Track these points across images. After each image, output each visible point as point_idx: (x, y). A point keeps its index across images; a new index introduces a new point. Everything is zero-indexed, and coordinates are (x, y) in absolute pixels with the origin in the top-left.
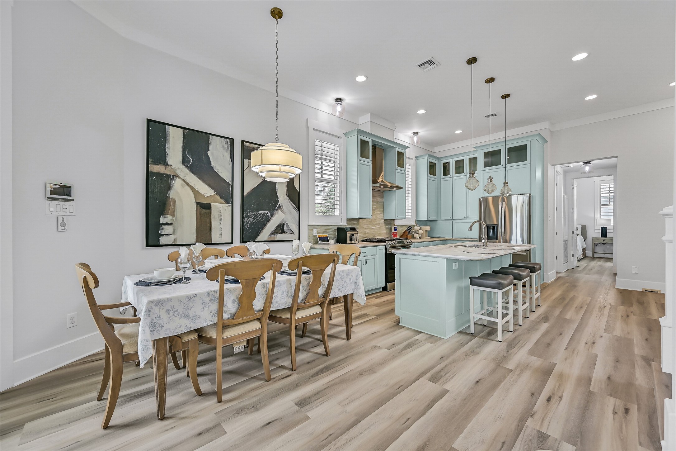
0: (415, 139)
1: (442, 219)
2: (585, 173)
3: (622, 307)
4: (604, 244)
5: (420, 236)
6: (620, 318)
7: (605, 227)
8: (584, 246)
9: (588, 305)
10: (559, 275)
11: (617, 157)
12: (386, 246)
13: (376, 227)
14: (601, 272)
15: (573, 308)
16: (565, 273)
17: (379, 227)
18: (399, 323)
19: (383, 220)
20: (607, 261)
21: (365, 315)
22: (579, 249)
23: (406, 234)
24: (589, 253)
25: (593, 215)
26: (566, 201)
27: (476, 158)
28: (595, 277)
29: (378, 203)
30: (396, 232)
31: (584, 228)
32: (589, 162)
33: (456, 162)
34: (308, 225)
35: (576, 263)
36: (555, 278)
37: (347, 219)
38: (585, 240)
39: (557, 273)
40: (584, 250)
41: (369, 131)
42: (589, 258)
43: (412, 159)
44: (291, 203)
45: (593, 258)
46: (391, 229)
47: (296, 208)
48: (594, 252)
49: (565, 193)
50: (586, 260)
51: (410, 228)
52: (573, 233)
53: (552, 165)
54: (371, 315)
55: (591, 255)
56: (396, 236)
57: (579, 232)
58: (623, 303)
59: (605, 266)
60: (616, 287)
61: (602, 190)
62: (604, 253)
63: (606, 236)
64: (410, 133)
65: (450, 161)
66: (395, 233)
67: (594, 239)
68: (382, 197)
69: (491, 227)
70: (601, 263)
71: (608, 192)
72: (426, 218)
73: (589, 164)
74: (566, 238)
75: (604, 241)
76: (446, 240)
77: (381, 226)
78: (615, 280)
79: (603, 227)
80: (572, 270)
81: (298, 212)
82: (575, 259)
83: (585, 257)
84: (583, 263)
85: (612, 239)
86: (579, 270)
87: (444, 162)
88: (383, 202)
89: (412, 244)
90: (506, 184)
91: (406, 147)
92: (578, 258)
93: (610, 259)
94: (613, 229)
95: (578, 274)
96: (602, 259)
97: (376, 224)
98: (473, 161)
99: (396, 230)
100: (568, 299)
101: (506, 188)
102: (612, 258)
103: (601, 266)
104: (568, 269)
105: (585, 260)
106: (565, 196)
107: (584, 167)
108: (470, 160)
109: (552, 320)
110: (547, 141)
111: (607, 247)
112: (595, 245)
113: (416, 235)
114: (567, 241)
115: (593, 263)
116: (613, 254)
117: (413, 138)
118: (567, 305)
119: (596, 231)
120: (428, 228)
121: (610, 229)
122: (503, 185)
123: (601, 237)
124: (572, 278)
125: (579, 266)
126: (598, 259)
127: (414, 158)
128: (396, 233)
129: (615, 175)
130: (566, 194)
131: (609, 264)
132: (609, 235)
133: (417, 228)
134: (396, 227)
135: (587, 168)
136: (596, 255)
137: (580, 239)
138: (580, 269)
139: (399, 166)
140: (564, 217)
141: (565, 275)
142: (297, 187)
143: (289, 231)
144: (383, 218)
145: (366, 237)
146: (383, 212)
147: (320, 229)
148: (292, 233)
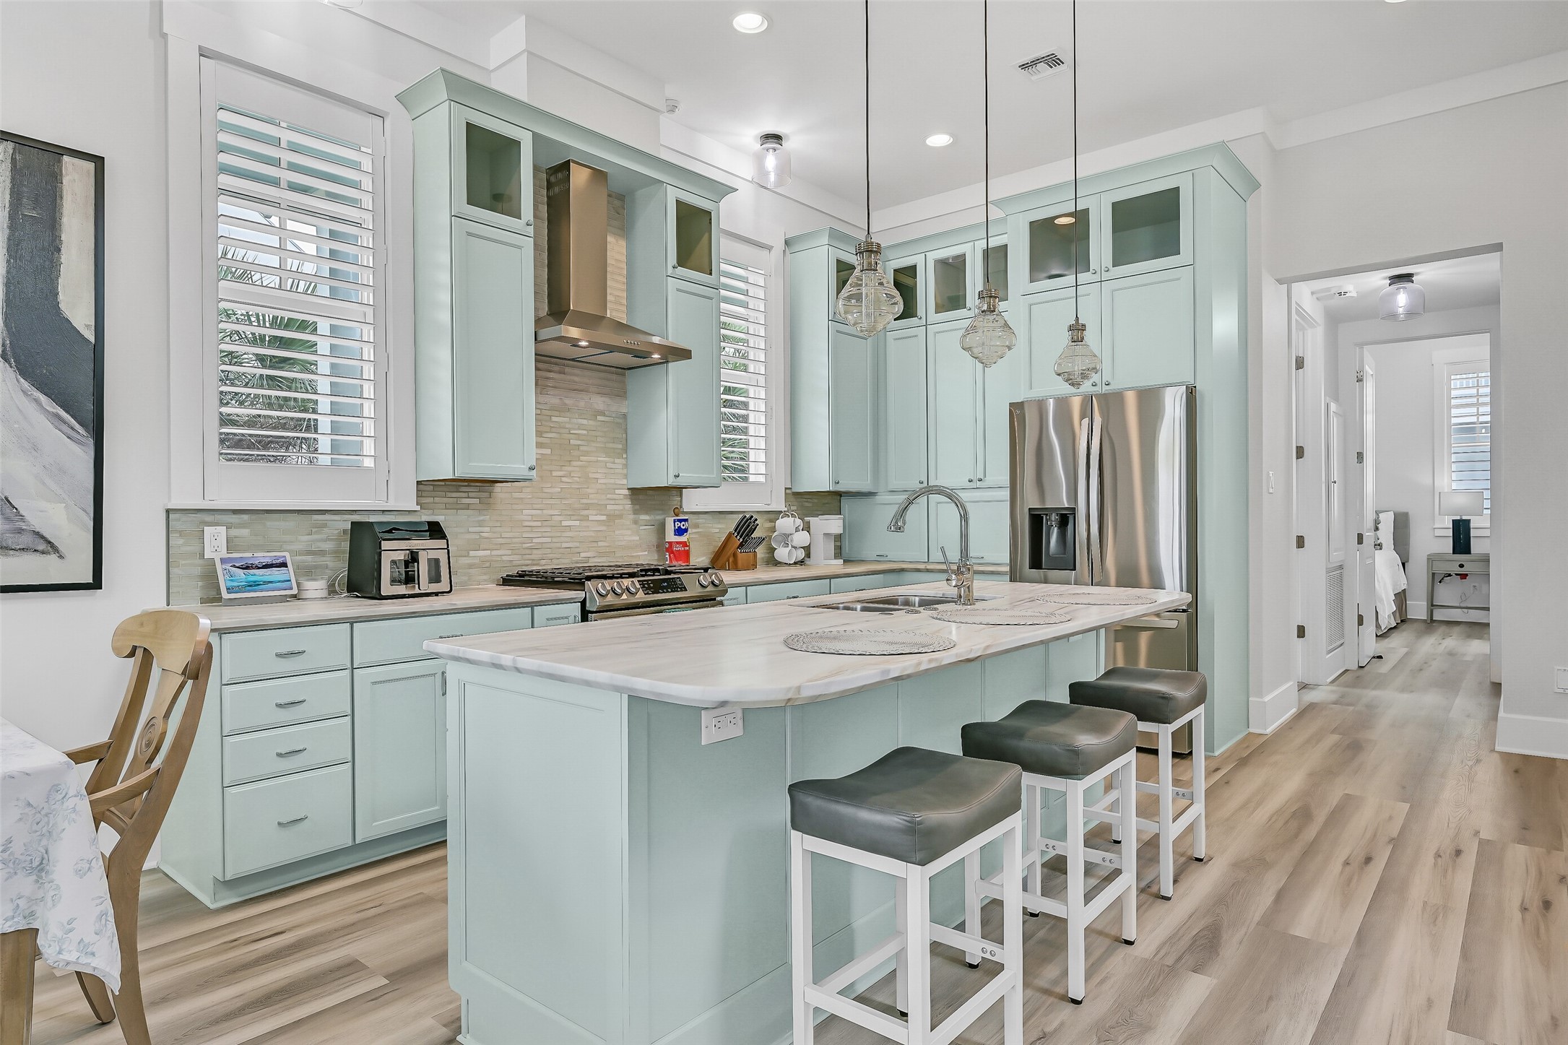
0: (771, 161)
1: (891, 487)
2: (1393, 316)
3: (1521, 850)
4: (1464, 576)
5: (801, 554)
6: (1517, 915)
7: (1464, 518)
8: (1403, 585)
9: (1396, 843)
10: (1312, 696)
11: (1498, 247)
12: (583, 603)
13: (586, 518)
14: (1449, 682)
15: (1336, 867)
16: (1330, 688)
17: (604, 518)
18: (459, 1031)
19: (626, 492)
20: (1469, 636)
21: (351, 968)
22: (1384, 596)
23: (731, 551)
24: (1418, 609)
25: (1428, 481)
26: (1335, 422)
27: (1004, 248)
28: (1431, 700)
29: (599, 418)
30: (683, 538)
31: (1402, 524)
32: (1407, 277)
33: (943, 264)
34: (168, 511)
35: (1371, 646)
36: (1294, 710)
37: (419, 483)
38: (1403, 565)
39: (1303, 687)
40: (1401, 598)
41: (524, 98)
42: (1416, 625)
43: (770, 248)
44: (37, 401)
45: (1431, 624)
46: (662, 528)
47: (77, 426)
48: (1432, 605)
49: (1334, 393)
50: (1405, 634)
51: (746, 527)
52: (1360, 539)
53: (1280, 282)
54: (373, 974)
55: (1423, 615)
56: (686, 555)
57: (1386, 534)
58: (1525, 832)
59: (1465, 655)
60: (1498, 748)
61: (1454, 393)
62: (1462, 605)
63: (1468, 551)
64: (749, 136)
65: (917, 260)
66: (678, 543)
67: (1432, 559)
68: (622, 394)
69: (1054, 517)
70: (1451, 642)
71: (1474, 400)
72: (825, 485)
73: (1409, 285)
74: (1337, 557)
75: (1461, 566)
76: (903, 570)
77: (612, 518)
78: (1494, 717)
79: (1458, 518)
80: (1356, 676)
81: (91, 442)
82: (1369, 629)
83: (1403, 620)
84: (1397, 643)
85: (1485, 560)
86: (1380, 672)
87: (897, 267)
88: (625, 416)
89: (726, 591)
90: (1077, 330)
91: (724, 190)
92: (1378, 626)
93: (1479, 629)
94: (1488, 525)
95: (1374, 689)
96: (1457, 629)
97: (587, 506)
98: (996, 258)
99: (680, 532)
100: (1320, 817)
101: (1079, 349)
102: (1488, 625)
103: (1451, 654)
104: (1346, 671)
105: (1404, 631)
106: (1333, 407)
107: (1392, 296)
108: (987, 253)
109: (1233, 950)
110: (1254, 185)
111: (1472, 588)
112: (1437, 578)
113: (782, 553)
114: (1341, 567)
115: (1432, 645)
116: (1488, 609)
117: (759, 160)
118: (1309, 851)
119: (1438, 533)
120: (833, 524)
121: (1480, 524)
122: (1066, 336)
123: (1454, 553)
124: (1351, 708)
125: (1380, 657)
126: (1443, 629)
127: (779, 245)
128: (684, 544)
129: (1493, 330)
130: (1336, 400)
131: (1476, 647)
132: (1476, 547)
133: (786, 524)
134: (680, 521)
135: (1402, 299)
136: (1438, 615)
137: (1385, 563)
138: (1384, 667)
139: (683, 260)
140: (1329, 483)
141: (1333, 697)
142: (80, 317)
143: (26, 540)
144: (625, 482)
145: (529, 562)
146: (626, 458)
147: (247, 531)
148: (42, 547)
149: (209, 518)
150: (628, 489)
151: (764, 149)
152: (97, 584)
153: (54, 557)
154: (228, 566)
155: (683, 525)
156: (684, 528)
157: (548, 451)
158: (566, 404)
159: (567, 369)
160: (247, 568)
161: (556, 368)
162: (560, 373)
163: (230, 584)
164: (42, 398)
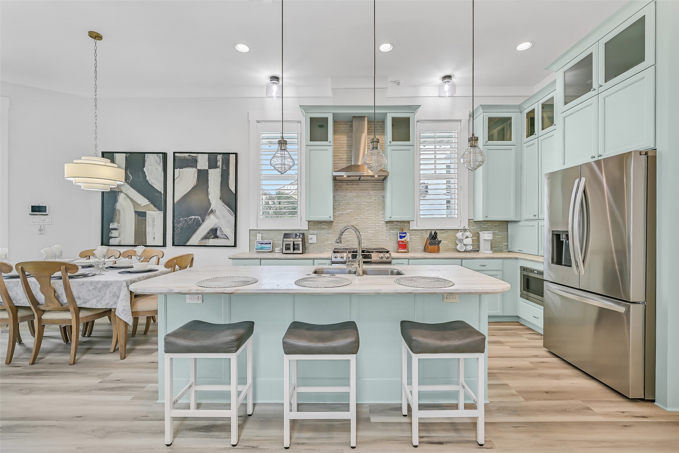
0: (447, 87)
1: (525, 218)
5: (469, 248)
23: (427, 245)
30: (403, 239)
34: (250, 230)
37: (309, 222)
47: (232, 212)
51: (433, 236)
65: (535, 105)
66: (401, 241)
68: (382, 189)
69: (564, 236)
72: (481, 218)
81: (234, 215)
87: (528, 112)
88: (383, 197)
117: (441, 87)
120: (487, 236)
127: (466, 118)
128: (403, 242)
133: (462, 235)
134: (402, 233)
139: (395, 139)
142: (233, 189)
143: (223, 236)
144: (383, 219)
145: (345, 246)
146: (384, 211)
147: (266, 235)
148: (226, 238)
149: (258, 232)
150: (385, 222)
151: (443, 82)
152: (235, 246)
153: (228, 240)
154: (257, 243)
155: (402, 235)
156: (402, 236)
157: (352, 211)
158: (359, 195)
159: (360, 184)
160: (262, 244)
161: (355, 183)
162: (357, 185)
163: (257, 248)
164: (226, 207)
